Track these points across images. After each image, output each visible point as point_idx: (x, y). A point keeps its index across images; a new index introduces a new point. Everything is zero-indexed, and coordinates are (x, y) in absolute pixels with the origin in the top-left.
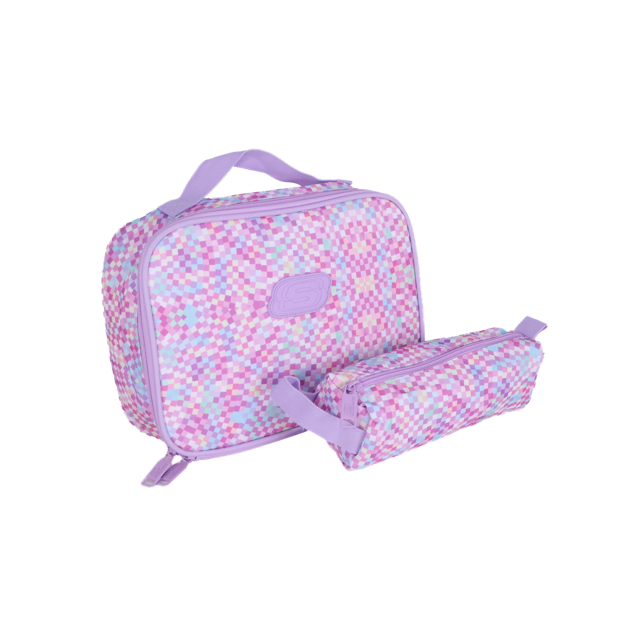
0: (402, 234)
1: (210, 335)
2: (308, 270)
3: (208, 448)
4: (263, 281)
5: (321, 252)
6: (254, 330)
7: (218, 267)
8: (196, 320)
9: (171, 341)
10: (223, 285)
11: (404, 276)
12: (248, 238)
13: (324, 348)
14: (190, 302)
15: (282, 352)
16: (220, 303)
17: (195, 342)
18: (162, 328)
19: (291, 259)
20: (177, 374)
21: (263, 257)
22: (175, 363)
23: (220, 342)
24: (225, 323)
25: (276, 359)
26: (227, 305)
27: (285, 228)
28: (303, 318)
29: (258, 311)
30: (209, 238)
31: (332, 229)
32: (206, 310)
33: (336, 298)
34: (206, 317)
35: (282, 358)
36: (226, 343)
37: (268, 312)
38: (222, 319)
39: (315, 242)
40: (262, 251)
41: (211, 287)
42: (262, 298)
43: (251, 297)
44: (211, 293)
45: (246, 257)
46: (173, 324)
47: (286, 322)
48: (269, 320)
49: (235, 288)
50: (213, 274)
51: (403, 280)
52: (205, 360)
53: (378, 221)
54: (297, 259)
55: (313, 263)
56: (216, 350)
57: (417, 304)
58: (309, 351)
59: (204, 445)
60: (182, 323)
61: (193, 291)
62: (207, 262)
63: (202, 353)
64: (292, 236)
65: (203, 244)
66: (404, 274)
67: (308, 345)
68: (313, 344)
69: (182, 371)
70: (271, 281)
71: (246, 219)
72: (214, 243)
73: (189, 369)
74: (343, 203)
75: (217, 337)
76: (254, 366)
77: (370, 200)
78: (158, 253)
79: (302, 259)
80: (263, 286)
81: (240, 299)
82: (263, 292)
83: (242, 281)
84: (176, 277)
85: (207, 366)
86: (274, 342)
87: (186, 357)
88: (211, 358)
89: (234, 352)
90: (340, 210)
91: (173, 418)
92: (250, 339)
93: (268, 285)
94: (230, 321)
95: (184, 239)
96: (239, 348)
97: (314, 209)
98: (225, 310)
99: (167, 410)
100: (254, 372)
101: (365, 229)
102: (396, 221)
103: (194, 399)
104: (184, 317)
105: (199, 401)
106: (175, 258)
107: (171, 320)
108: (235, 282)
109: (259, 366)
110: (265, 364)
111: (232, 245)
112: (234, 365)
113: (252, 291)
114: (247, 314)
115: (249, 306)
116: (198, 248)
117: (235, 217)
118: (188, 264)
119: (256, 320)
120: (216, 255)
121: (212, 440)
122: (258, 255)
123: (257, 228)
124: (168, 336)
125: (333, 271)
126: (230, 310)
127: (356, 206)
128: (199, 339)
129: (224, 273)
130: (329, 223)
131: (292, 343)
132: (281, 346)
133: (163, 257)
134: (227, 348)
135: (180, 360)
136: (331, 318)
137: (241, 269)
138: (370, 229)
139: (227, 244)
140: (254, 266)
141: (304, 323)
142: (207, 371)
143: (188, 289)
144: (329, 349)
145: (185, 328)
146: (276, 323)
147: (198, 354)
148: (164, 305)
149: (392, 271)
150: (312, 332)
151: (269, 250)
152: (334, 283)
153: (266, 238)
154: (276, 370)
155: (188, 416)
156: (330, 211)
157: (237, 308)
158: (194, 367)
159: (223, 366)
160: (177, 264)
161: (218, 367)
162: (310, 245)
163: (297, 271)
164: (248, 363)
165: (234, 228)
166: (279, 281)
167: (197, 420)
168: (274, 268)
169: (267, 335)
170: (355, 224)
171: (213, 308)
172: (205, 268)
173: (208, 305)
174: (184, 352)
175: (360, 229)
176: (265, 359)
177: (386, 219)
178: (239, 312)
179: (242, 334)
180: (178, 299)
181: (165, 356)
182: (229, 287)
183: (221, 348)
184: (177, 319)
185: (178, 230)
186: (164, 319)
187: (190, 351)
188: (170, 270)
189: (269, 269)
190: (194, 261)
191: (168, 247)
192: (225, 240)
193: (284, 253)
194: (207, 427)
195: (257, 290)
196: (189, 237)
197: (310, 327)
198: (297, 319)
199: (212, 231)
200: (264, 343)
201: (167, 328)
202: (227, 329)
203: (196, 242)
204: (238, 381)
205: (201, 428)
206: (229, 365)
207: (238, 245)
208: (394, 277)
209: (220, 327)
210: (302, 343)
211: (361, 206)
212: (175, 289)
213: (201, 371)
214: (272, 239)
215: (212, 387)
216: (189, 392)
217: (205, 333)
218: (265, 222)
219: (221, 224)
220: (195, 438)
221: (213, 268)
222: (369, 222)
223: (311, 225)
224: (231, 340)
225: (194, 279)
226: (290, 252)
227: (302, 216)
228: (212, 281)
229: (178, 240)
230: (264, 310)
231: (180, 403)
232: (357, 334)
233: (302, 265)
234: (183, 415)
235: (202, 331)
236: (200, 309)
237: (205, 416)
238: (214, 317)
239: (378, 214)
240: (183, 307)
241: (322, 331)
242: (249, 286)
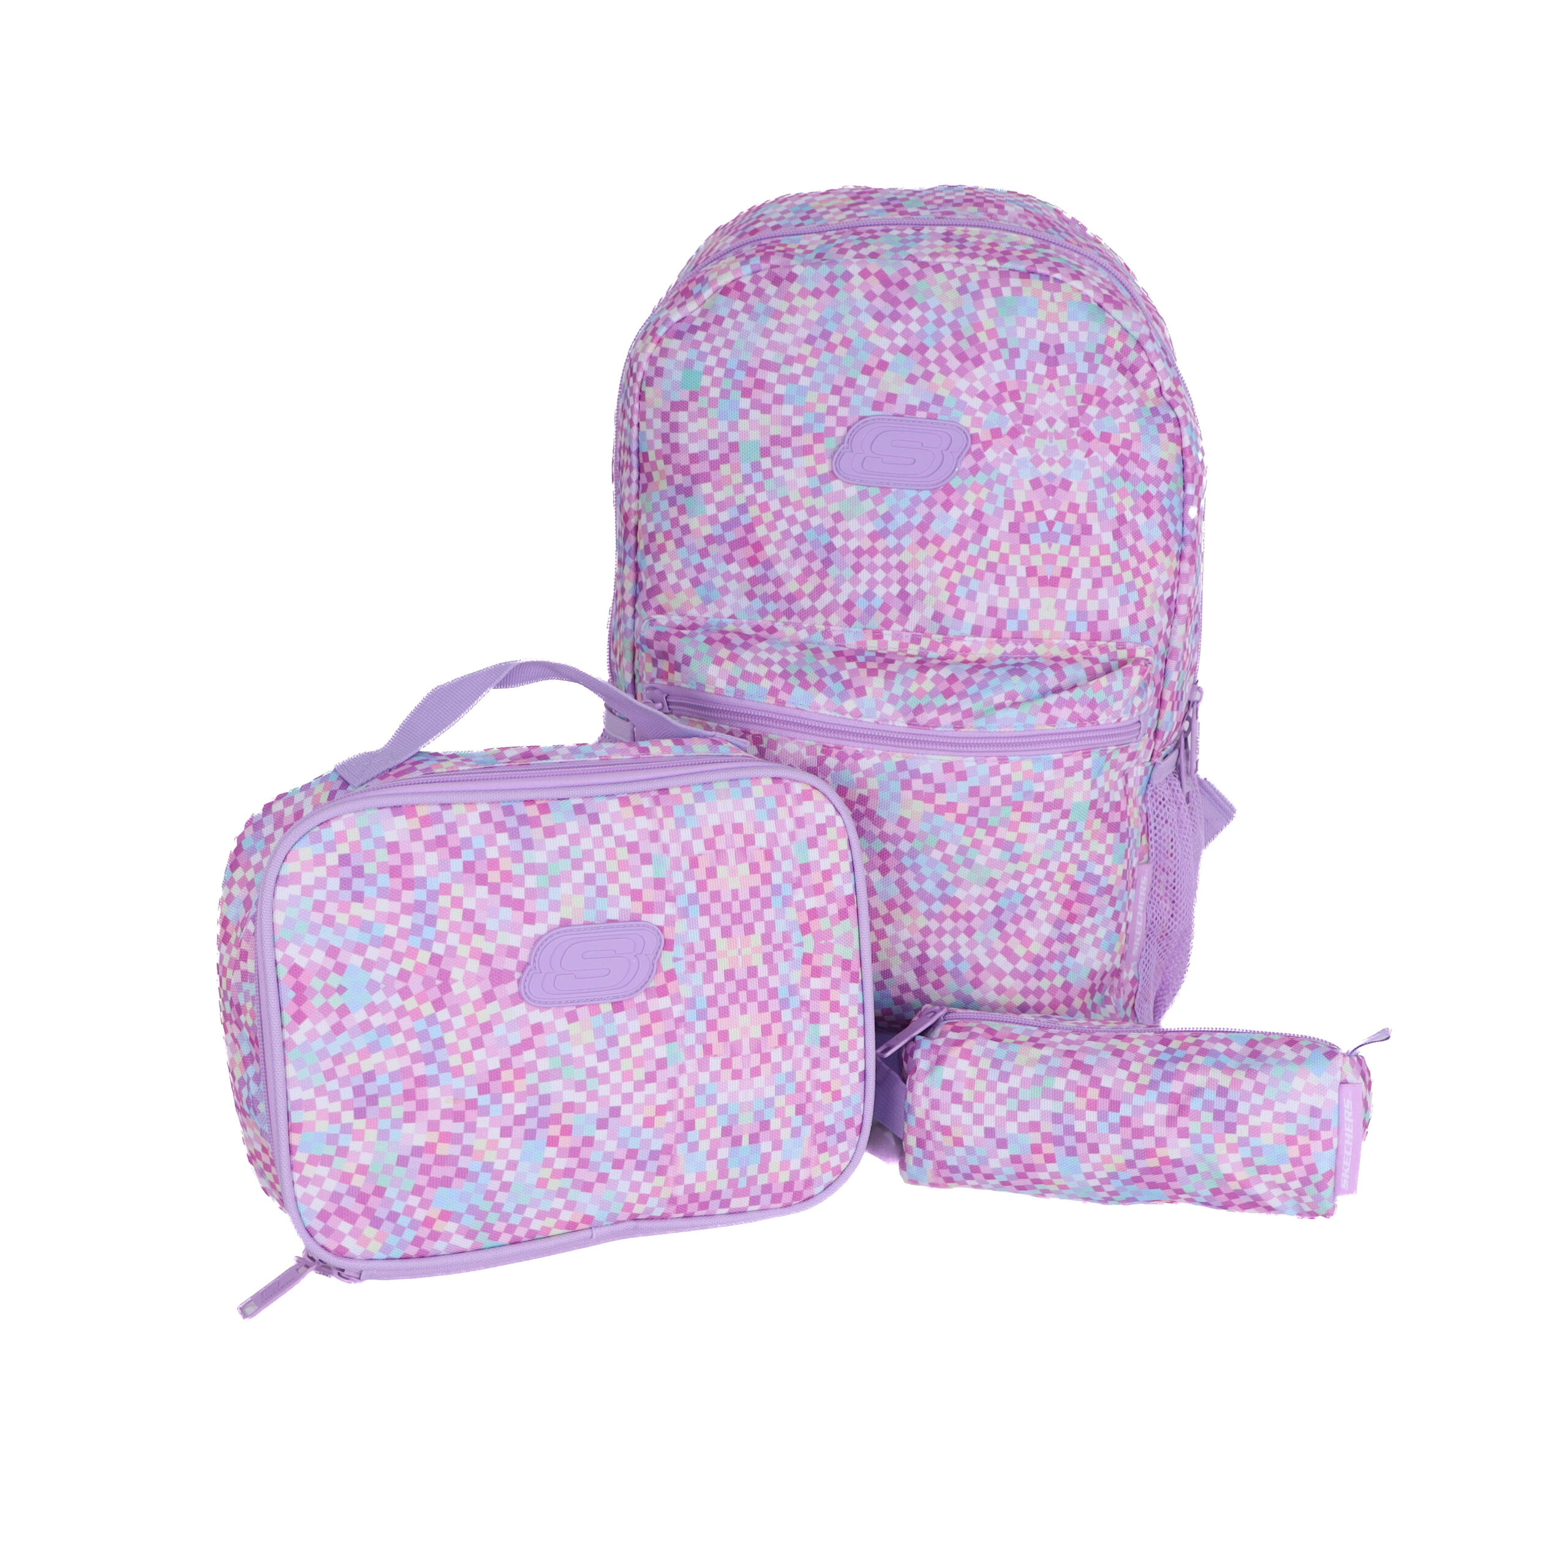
0: (834, 857)
1: (393, 1029)
2: (613, 914)
3: (385, 1257)
4: (515, 929)
5: (645, 881)
6: (487, 1028)
7: (419, 894)
8: (366, 998)
9: (312, 1035)
10: (429, 933)
11: (832, 941)
12: (490, 841)
13: (639, 1074)
14: (356, 960)
15: (545, 1076)
16: (419, 968)
17: (361, 1042)
18: (295, 1008)
19: (578, 889)
20: (322, 1103)
21: (519, 882)
22: (319, 1079)
23: (414, 1046)
24: (427, 1009)
25: (532, 1089)
26: (433, 971)
27: (573, 827)
28: (595, 1010)
29: (498, 991)
30: (408, 837)
31: (675, 836)
32: (388, 978)
33: (671, 975)
34: (389, 992)
35: (545, 1088)
36: (428, 1047)
37: (519, 993)
38: (421, 999)
39: (635, 859)
40: (518, 869)
41: (403, 934)
42: (510, 964)
43: (486, 959)
44: (401, 946)
45: (482, 880)
46: (318, 1001)
47: (556, 1017)
48: (520, 1009)
49: (453, 939)
50: (407, 909)
51: (829, 949)
52: (382, 1079)
53: (781, 826)
54: (591, 891)
55: (626, 902)
56: (406, 1061)
57: (861, 1001)
58: (604, 1079)
59: (375, 1248)
60: (336, 1001)
61: (365, 938)
62: (397, 883)
63: (376, 1065)
64: (586, 843)
65: (393, 847)
66: (831, 937)
67: (603, 1067)
68: (615, 1066)
69: (334, 1096)
70: (531, 931)
71: (491, 803)
72: (417, 847)
73: (347, 1093)
74: (708, 785)
75: (410, 1035)
76: (484, 1100)
77: (769, 782)
78: (297, 859)
79: (602, 892)
80: (514, 940)
81: (462, 964)
82: (512, 952)
83: (468, 927)
84: (331, 908)
85: (385, 1090)
86: (529, 1055)
87: (342, 1070)
88: (394, 1077)
89: (444, 1067)
90: (699, 798)
91: (312, 1190)
92: (477, 1043)
93: (525, 940)
94: (438, 1005)
95: (353, 835)
96: (455, 1060)
97: (643, 793)
98: (428, 983)
99: (300, 1171)
100: (485, 1111)
101: (750, 840)
102: (821, 829)
103: (357, 1155)
104: (341, 990)
105: (366, 1159)
106: (332, 872)
107: (314, 993)
108: (454, 927)
109: (496, 1100)
110: (508, 1098)
111: (455, 853)
112: (443, 1094)
113: (489, 948)
114: (475, 993)
115: (479, 979)
116: (382, 855)
117: (470, 798)
118: (358, 884)
119: (493, 1007)
120: (418, 871)
121: (393, 1240)
122: (507, 876)
123: (512, 822)
124: (306, 1025)
125: (670, 921)
126: (438, 982)
127: (736, 792)
128: (371, 1036)
129: (431, 909)
130: (670, 823)
131: (568, 1060)
132: (544, 1064)
133: (307, 866)
134: (429, 1059)
135: (330, 1075)
136: (657, 1016)
137: (469, 903)
138: (761, 840)
139: (445, 851)
140: (496, 899)
141: (598, 1020)
142: (384, 1102)
143: (354, 934)
144: (650, 1077)
145: (343, 1011)
146: (536, 1017)
147: (367, 1066)
148: (302, 962)
149: (805, 929)
150: (612, 1041)
151: (531, 869)
152: (668, 945)
153: (528, 844)
154: (532, 1112)
155: (343, 1188)
156: (678, 799)
157: (455, 981)
158: (359, 1091)
159: (420, 1093)
160: (334, 884)
161: (408, 1095)
162: (623, 865)
163: (590, 916)
164: (472, 1093)
165: (463, 819)
166: (549, 932)
167: (362, 1198)
168: (540, 905)
169: (515, 1038)
170: (728, 829)
171: (404, 975)
172: (394, 896)
173: (394, 969)
174: (339, 1059)
175: (739, 840)
176: (508, 1087)
177: (800, 822)
178: (457, 988)
179: (462, 1034)
180: (332, 952)
181: (300, 1064)
182: (441, 937)
183: (416, 1058)
184: (327, 991)
185: (345, 817)
186: (299, 988)
187: (351, 1059)
188: (320, 895)
189: (529, 907)
190: (371, 880)
191: (319, 848)
192: (441, 841)
193: (566, 877)
194: (382, 1213)
195: (499, 947)
196: (365, 832)
197: (610, 1030)
198: (583, 1012)
199: (415, 823)
200: (506, 1053)
201: (304, 1008)
202: (432, 1020)
203: (379, 842)
204: (449, 1126)
205: (369, 1213)
206: (432, 1093)
207: (468, 855)
208: (809, 944)
209: (416, 1015)
210: (591, 1060)
211: (747, 793)
212: (327, 933)
213: (373, 1100)
214: (542, 847)
215: (394, 1134)
216: (345, 1140)
217: (383, 1025)
218: (532, 811)
219: (437, 809)
220: (356, 1234)
221: (409, 897)
222: (759, 827)
223: (630, 825)
224: (439, 1043)
225: (368, 915)
226: (578, 877)
227: (614, 805)
228: (406, 921)
229: (341, 837)
230: (511, 988)
231: (326, 1161)
232: (714, 1053)
233: (601, 903)
234: (331, 1185)
235: (377, 1020)
236: (377, 975)
237: (380, 1191)
238: (405, 994)
239: (782, 812)
240: (340, 969)
241: (636, 1039)
242: (482, 937)
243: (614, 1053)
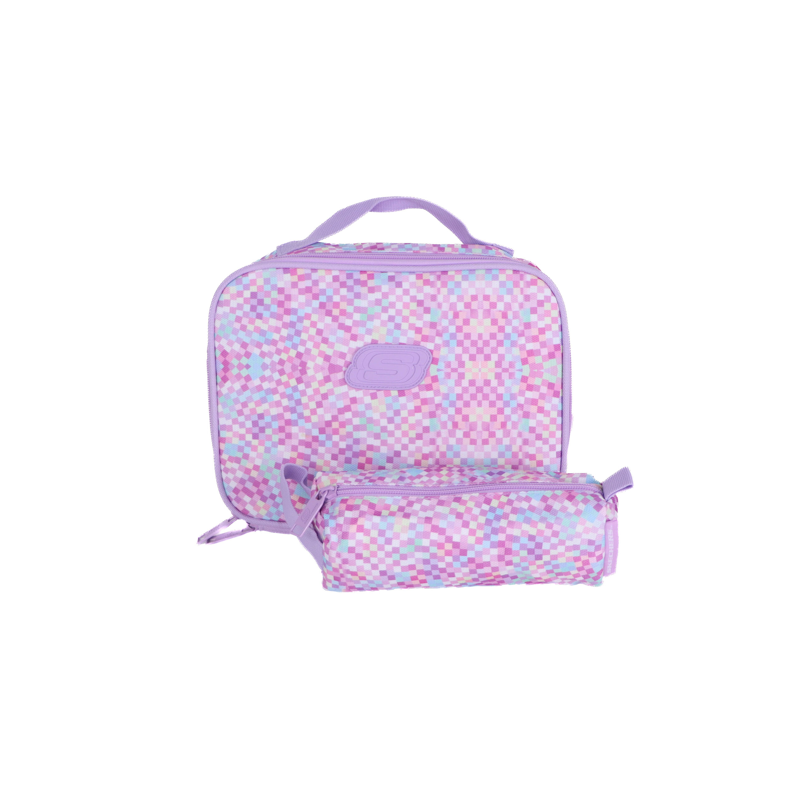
0: (548, 320)
1: (274, 391)
2: (403, 340)
3: (269, 519)
4: (346, 343)
5: (425, 323)
6: (325, 396)
7: (293, 318)
8: (261, 373)
9: (231, 390)
10: (296, 340)
11: (542, 371)
12: (336, 292)
13: (412, 434)
14: (257, 351)
15: (357, 428)
16: (290, 359)
17: (257, 396)
18: (223, 374)
19: (383, 324)
20: (236, 428)
21: (350, 316)
22: (234, 415)
23: (285, 402)
24: (293, 382)
25: (350, 435)
26: (297, 362)
27: (385, 288)
28: (388, 394)
29: (332, 376)
30: (289, 286)
31: (446, 299)
32: (273, 363)
33: (435, 379)
34: (273, 371)
35: (357, 435)
36: (292, 404)
37: (344, 379)
38: (290, 376)
39: (421, 310)
40: (350, 309)
41: (282, 339)
42: (341, 362)
43: (327, 358)
44: (281, 345)
45: (329, 313)
46: (235, 371)
47: (365, 395)
48: (345, 388)
49: (310, 345)
50: (285, 325)
51: (540, 375)
52: (267, 419)
53: (515, 299)
54: (391, 325)
55: (412, 334)
56: (280, 410)
57: (560, 409)
58: (391, 434)
59: (263, 512)
60: (244, 372)
61: (262, 339)
62: (281, 310)
63: (265, 411)
64: (392, 298)
65: (281, 291)
66: (542, 368)
67: (391, 427)
68: (398, 427)
69: (242, 425)
70: (354, 345)
71: (341, 271)
72: (294, 292)
73: (249, 424)
74: (472, 271)
75: (283, 395)
76: (322, 437)
77: (511, 272)
78: (228, 292)
79: (398, 327)
80: (344, 349)
81: (313, 359)
82: (342, 355)
83: (319, 339)
84: (245, 321)
85: (269, 425)
86: (348, 415)
87: (246, 411)
88: (274, 418)
89: (301, 416)
90: (465, 278)
91: (230, 476)
92: (319, 405)
93: (350, 349)
94: (299, 381)
95: (260, 282)
96: (307, 413)
97: (432, 273)
98: (294, 368)
99: (224, 465)
100: (323, 444)
101: (493, 305)
102: (541, 303)
103: (253, 459)
104: (248, 367)
105: (258, 462)
106: (246, 301)
107: (233, 366)
108: (311, 338)
109: (329, 438)
110: (336, 438)
111: (316, 297)
112: (300, 431)
113: (329, 352)
114: (320, 376)
115: (322, 369)
116: (275, 294)
117: (330, 267)
118: (260, 309)
119: (329, 385)
120: (294, 305)
121: (273, 510)
122: (343, 312)
123: (350, 282)
124: (228, 384)
125: (437, 347)
126: (300, 368)
127: (489, 277)
128: (262, 394)
129: (299, 326)
130: (444, 291)
131: (370, 420)
132: (356, 421)
133: (233, 297)
134: (293, 410)
135: (240, 413)
136: (425, 402)
137: (320, 326)
138: (501, 306)
139: (310, 295)
140: (336, 325)
141: (389, 400)
142: (268, 431)
143: (256, 337)
144: (419, 437)
145: (248, 378)
146: (353, 393)
147: (260, 410)
148: (228, 349)
149: (524, 361)
150: (397, 413)
151: (358, 310)
152: (435, 361)
153: (358, 296)
154: (349, 447)
155: (246, 477)
156: (452, 278)
157: (309, 368)
158: (255, 424)
159: (288, 429)
160: (247, 308)
161: (281, 429)
162: (413, 313)
163: (390, 340)
164: (315, 432)
165: (323, 279)
166: (364, 346)
167: (256, 484)
168: (360, 331)
169: (341, 404)
170: (480, 298)
171: (282, 362)
172: (279, 317)
173: (276, 358)
174: (245, 405)
175: (486, 305)
176: (336, 432)
177: (527, 298)
178: (310, 372)
179: (311, 398)
180: (244, 345)
181: (224, 405)
182: (303, 343)
183: (286, 409)
184: (240, 367)
185: (257, 271)
186: (226, 363)
187: (251, 405)
188: (239, 313)
189: (354, 331)
190: (267, 308)
191: (240, 288)
192: (308, 290)
193: (378, 316)
194: (267, 494)
195: (335, 352)
196: (267, 281)
197: (396, 406)
198: (380, 394)
199: (295, 278)
200: (336, 413)
201: (228, 374)
202: (295, 389)
203: (274, 287)
204: (302, 449)
205: (260, 493)
206: (294, 430)
207: (323, 299)
208: (526, 370)
209: (287, 385)
210: (384, 422)
211: (495, 278)
212: (242, 334)
213: (262, 430)
214: (366, 298)
215: (273, 450)
216: (247, 450)
217: (269, 389)
218: (364, 277)
219: (309, 271)
220: (253, 503)
221: (287, 319)
222: (500, 298)
223: (420, 290)
224: (298, 402)
225: (264, 327)
226: (385, 317)
227: (413, 278)
228: (285, 332)
229: (253, 282)
230: (340, 376)
231: (238, 460)
232: (459, 427)
233: (397, 333)
234: (240, 474)
235: (266, 385)
236: (267, 361)
237: (266, 481)
238: (282, 372)
239: (516, 291)
240: (248, 355)
241: (411, 413)
242: (326, 346)
243: (397, 420)
